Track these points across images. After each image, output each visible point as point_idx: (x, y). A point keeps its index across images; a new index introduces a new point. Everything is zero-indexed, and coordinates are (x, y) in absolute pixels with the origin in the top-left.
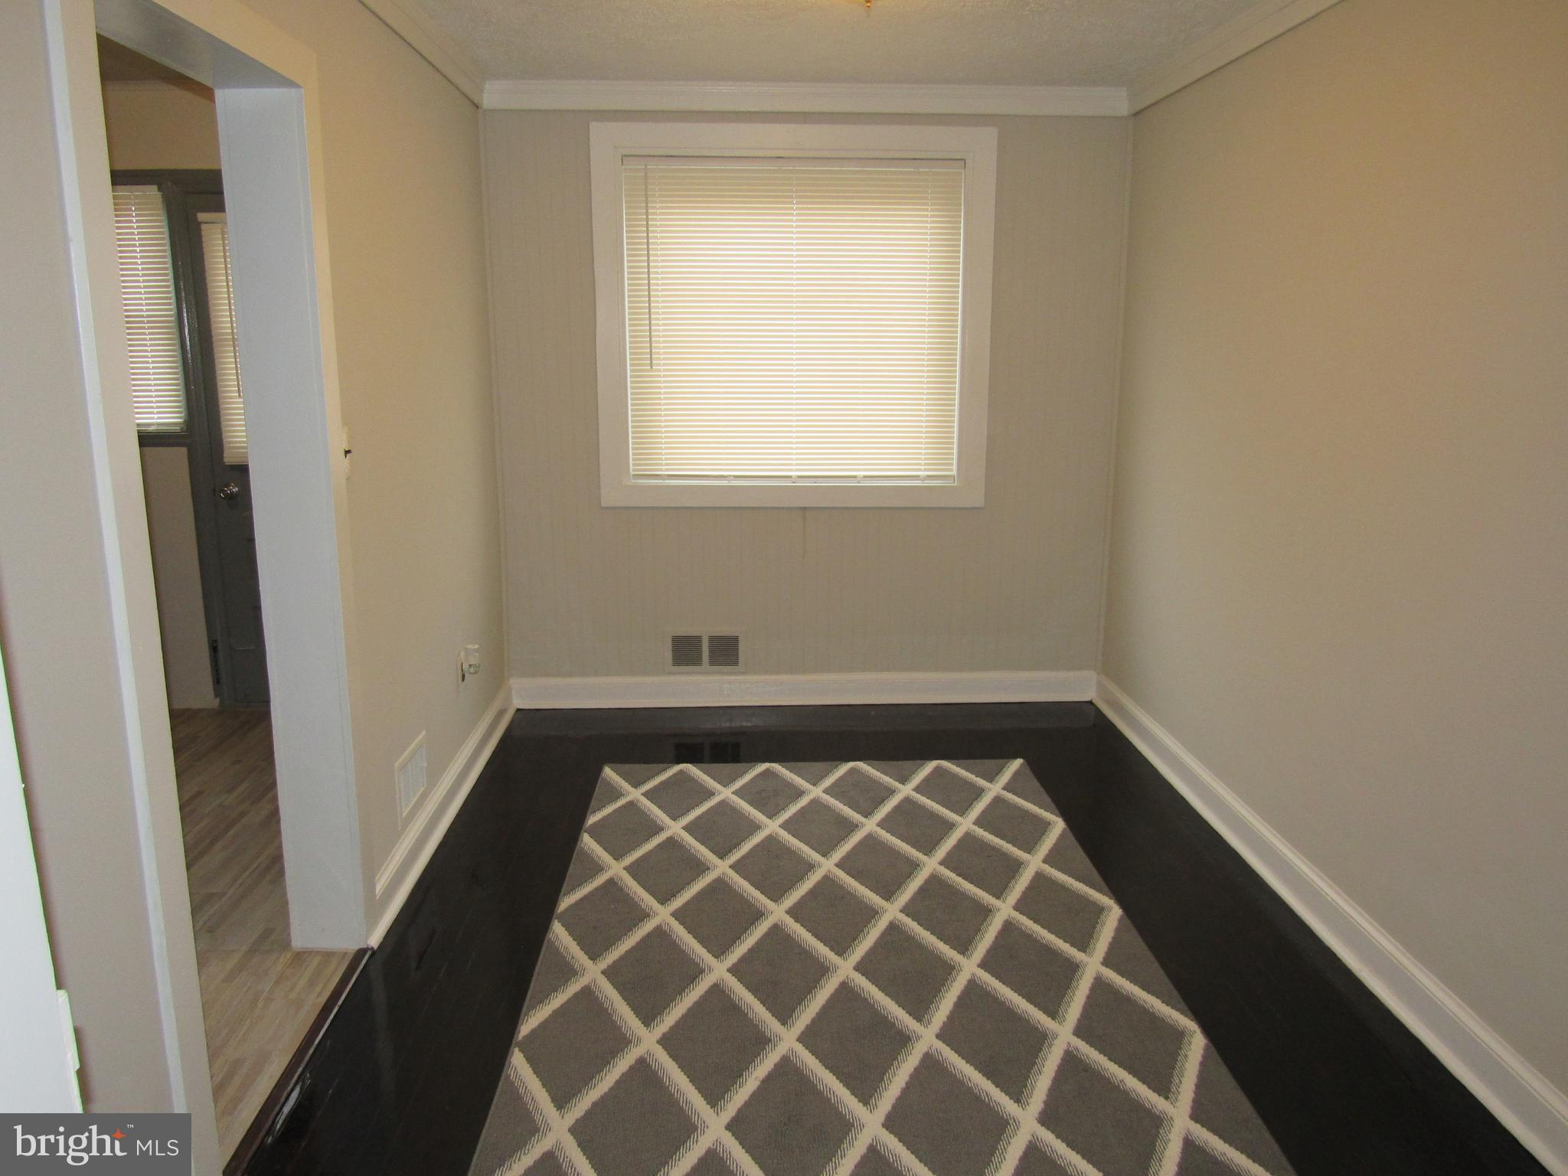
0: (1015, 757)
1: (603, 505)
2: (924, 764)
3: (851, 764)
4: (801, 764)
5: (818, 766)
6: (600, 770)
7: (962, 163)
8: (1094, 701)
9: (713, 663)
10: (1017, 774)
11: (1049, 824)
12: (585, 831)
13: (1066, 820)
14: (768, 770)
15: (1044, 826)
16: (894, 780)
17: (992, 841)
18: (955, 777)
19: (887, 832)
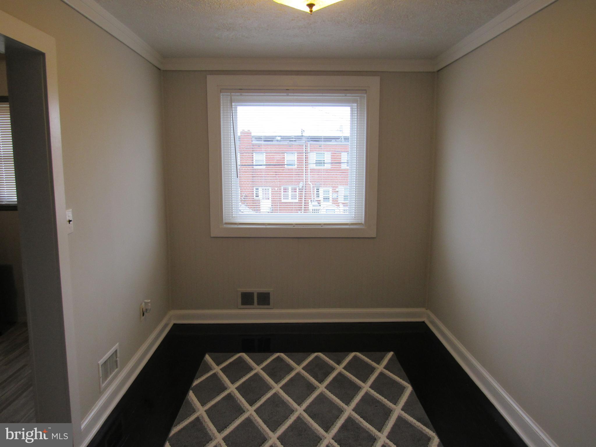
0: (390, 351)
1: (212, 236)
2: (349, 354)
3: (316, 354)
4: (293, 354)
5: (301, 355)
6: (204, 356)
7: (365, 91)
8: (425, 321)
9: (259, 304)
10: (391, 360)
11: (405, 388)
12: (191, 389)
13: (413, 386)
14: (278, 357)
15: (402, 389)
16: (335, 363)
17: (378, 397)
18: (362, 361)
19: (329, 392)
